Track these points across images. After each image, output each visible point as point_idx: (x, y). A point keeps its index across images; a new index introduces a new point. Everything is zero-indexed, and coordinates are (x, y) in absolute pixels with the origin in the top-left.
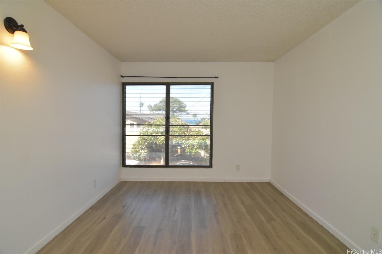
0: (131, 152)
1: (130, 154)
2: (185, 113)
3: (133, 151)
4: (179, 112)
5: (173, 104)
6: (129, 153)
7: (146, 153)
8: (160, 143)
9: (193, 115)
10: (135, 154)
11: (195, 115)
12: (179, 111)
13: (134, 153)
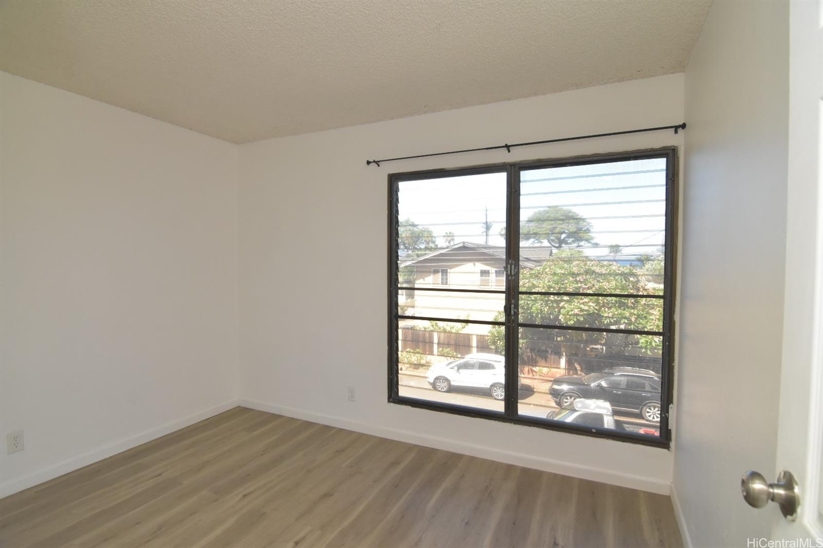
0: (490, 335)
1: (488, 340)
2: (590, 242)
3: (495, 333)
4: (573, 242)
5: (560, 224)
6: (484, 336)
7: (526, 341)
8: (570, 320)
9: (612, 247)
10: (499, 341)
11: (615, 248)
12: (573, 239)
13: (497, 338)
